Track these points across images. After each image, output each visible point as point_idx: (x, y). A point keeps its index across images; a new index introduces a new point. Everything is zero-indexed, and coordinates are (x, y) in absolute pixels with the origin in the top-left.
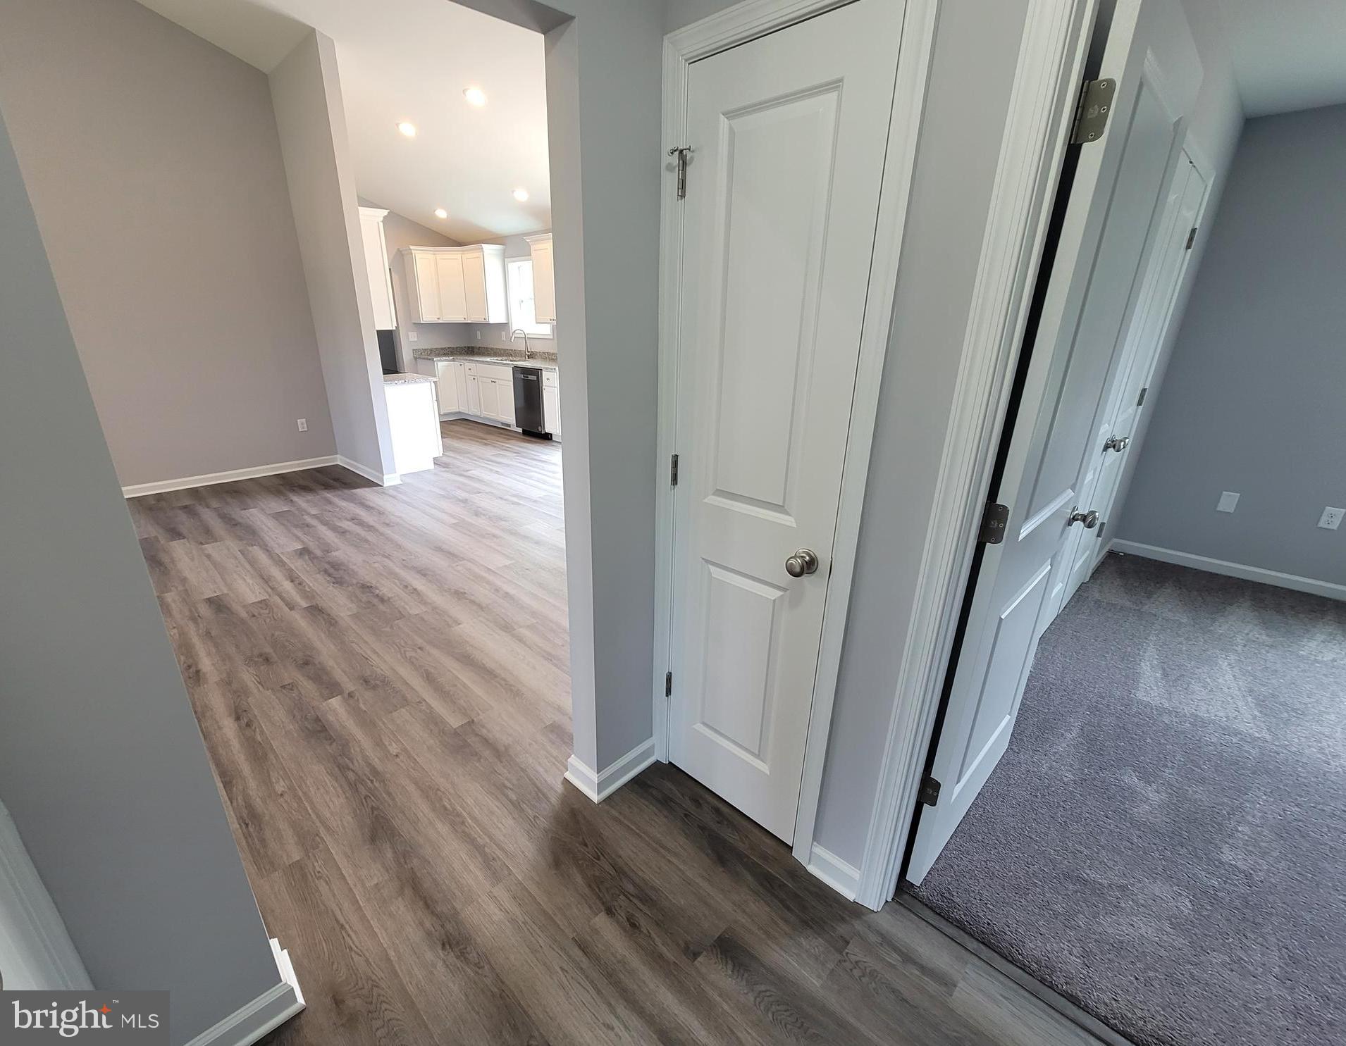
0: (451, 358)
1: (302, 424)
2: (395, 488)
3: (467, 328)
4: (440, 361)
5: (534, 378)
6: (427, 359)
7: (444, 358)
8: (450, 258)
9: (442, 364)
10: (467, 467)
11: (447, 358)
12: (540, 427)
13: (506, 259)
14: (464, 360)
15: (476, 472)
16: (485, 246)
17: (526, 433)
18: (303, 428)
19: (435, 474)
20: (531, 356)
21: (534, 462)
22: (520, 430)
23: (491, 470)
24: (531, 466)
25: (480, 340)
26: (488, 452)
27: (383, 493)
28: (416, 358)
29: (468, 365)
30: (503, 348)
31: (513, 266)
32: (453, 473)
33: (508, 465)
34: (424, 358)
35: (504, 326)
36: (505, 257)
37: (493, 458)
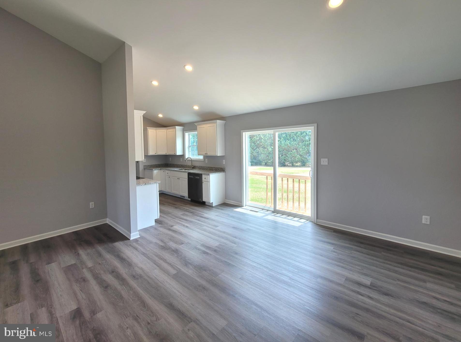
0: (160, 169)
1: (92, 205)
2: (136, 240)
3: (166, 157)
4: (155, 170)
5: (198, 178)
6: (150, 169)
7: (157, 169)
8: (162, 132)
9: (156, 172)
10: (172, 224)
11: (158, 169)
12: (200, 199)
13: (184, 132)
14: (165, 169)
15: (176, 227)
16: (177, 127)
17: (192, 201)
18: (92, 206)
19: (156, 229)
20: (194, 168)
21: (203, 219)
22: (190, 199)
23: (184, 225)
24: (202, 222)
25: (171, 161)
26: (179, 213)
27: (130, 245)
28: (144, 169)
29: (167, 172)
30: (181, 164)
31: (187, 134)
32: (165, 228)
33: (191, 222)
34: (148, 169)
35: (183, 156)
36: (184, 131)
37: (182, 217)
